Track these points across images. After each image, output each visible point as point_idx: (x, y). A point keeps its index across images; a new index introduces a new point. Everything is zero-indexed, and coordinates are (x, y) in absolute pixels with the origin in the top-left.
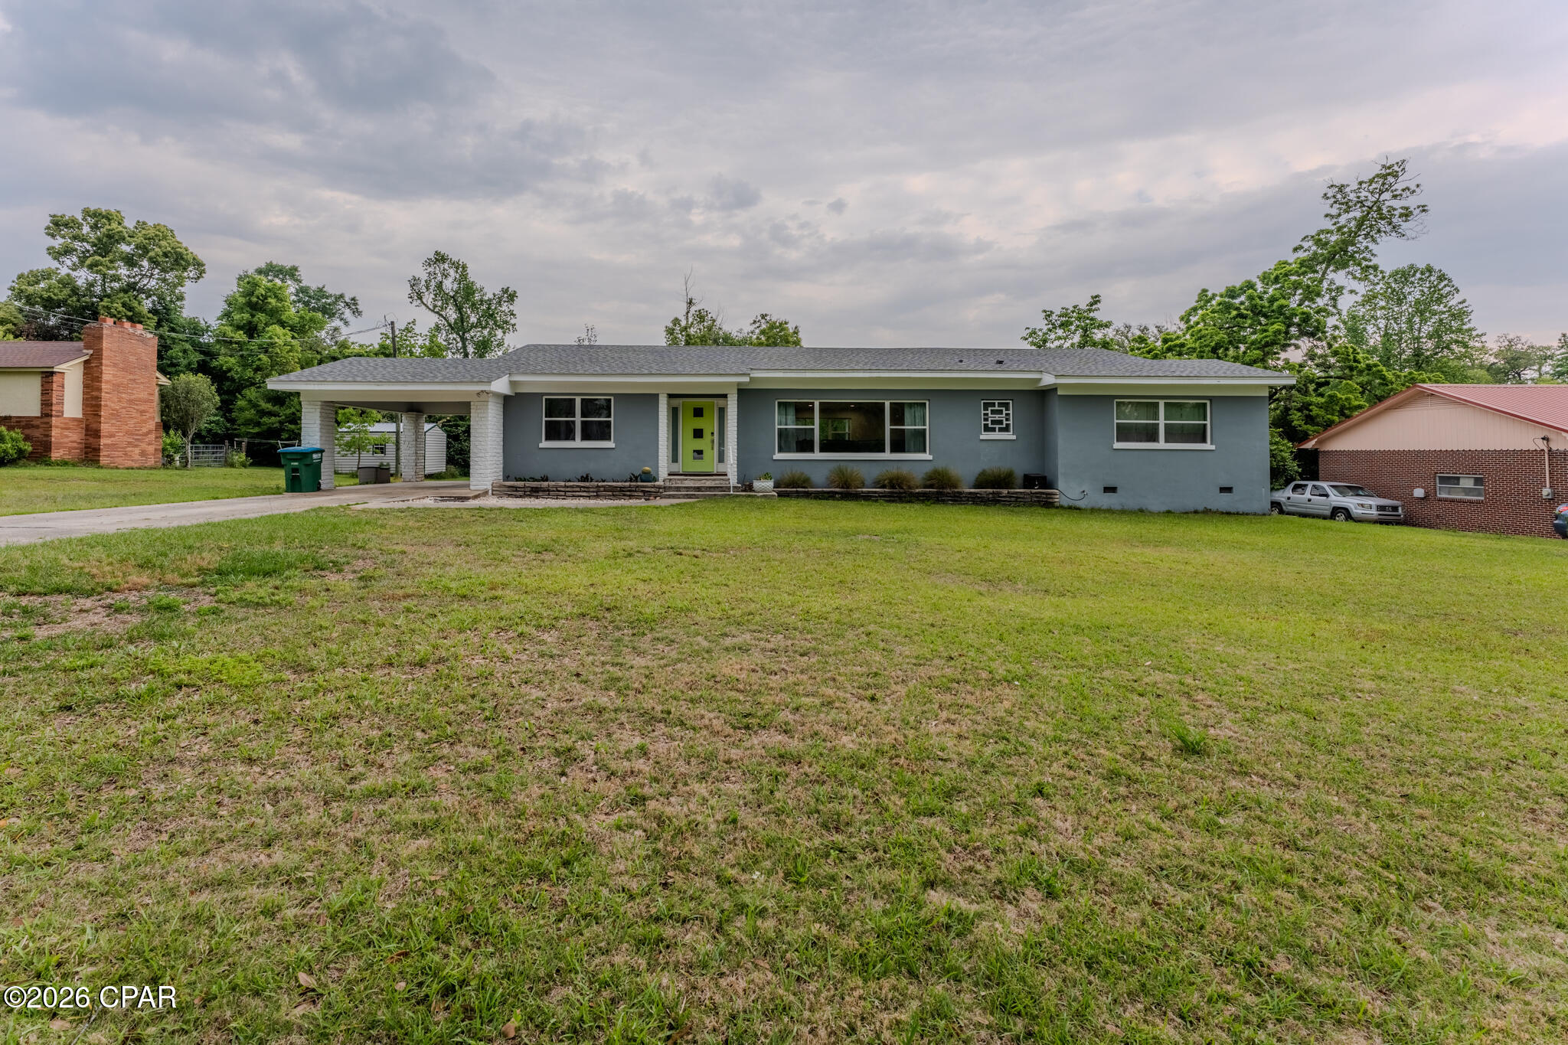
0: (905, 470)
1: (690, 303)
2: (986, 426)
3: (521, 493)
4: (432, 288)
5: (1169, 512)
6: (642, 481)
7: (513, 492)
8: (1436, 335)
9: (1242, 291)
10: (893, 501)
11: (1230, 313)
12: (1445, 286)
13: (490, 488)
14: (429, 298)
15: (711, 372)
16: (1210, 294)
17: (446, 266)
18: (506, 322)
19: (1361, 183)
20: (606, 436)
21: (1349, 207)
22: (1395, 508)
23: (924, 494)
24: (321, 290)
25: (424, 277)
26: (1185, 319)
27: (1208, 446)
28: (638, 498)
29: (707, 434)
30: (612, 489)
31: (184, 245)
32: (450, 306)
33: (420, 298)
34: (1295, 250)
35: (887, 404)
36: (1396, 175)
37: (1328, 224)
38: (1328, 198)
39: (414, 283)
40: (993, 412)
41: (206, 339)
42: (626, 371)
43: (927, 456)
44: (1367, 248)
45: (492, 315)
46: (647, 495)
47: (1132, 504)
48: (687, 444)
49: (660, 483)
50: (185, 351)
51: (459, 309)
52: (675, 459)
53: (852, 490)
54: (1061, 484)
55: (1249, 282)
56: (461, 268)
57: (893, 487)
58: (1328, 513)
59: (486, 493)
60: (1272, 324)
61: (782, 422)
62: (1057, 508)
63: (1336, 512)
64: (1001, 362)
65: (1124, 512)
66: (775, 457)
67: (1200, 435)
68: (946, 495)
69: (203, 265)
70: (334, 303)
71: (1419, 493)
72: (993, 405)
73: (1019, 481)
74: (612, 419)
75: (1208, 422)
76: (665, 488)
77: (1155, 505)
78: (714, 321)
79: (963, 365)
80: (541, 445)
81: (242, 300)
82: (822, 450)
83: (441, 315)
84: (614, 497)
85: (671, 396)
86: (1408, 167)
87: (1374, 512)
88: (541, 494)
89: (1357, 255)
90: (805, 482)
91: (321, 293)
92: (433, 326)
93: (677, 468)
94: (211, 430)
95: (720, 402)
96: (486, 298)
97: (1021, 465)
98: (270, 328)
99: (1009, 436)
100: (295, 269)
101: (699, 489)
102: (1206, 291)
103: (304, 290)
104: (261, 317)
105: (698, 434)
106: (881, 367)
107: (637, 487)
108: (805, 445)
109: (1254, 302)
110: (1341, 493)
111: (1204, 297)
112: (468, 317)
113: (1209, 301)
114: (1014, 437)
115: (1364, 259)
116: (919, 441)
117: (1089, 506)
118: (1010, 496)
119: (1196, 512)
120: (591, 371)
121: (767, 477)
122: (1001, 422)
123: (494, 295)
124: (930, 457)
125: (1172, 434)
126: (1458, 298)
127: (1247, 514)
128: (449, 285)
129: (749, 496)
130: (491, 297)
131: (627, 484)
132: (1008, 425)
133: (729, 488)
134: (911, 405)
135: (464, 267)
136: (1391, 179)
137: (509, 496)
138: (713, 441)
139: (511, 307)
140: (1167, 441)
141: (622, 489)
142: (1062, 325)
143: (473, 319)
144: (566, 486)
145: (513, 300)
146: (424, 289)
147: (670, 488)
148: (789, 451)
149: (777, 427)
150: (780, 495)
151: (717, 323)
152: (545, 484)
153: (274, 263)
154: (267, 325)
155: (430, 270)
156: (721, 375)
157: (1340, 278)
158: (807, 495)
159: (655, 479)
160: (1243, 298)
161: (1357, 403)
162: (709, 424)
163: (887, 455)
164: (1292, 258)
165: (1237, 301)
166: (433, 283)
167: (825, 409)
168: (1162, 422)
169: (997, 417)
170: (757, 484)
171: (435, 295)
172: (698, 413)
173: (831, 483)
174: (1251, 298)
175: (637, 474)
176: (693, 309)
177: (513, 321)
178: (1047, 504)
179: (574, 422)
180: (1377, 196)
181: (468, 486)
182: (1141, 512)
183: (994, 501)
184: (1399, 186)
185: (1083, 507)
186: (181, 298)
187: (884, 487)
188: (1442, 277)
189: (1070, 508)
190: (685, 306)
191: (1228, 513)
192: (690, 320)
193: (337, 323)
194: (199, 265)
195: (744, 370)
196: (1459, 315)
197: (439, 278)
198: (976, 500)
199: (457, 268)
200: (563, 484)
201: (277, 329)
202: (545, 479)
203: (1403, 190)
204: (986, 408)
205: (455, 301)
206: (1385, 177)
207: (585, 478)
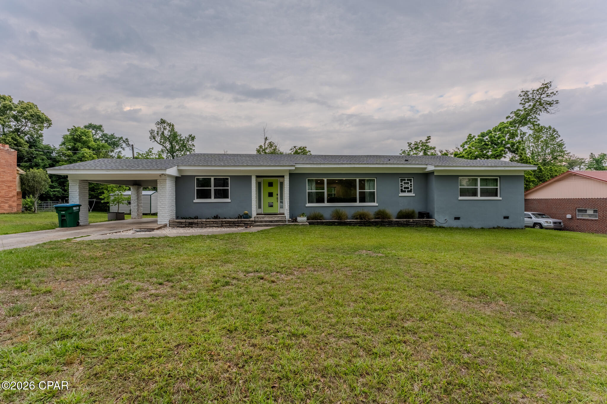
0: (365, 211)
1: (266, 139)
2: (402, 189)
3: (184, 225)
4: (159, 134)
5: (482, 228)
6: (244, 218)
7: (180, 225)
8: (552, 152)
9: (487, 134)
10: (362, 226)
11: (481, 143)
12: (555, 134)
13: (168, 223)
14: (158, 139)
15: (277, 165)
16: (472, 136)
17: (165, 125)
18: (191, 149)
19: (533, 91)
20: (226, 197)
21: (529, 100)
22: (560, 223)
23: (375, 222)
24: (112, 135)
25: (156, 130)
26: (463, 146)
27: (498, 198)
28: (242, 226)
29: (275, 195)
30: (229, 222)
31: (42, 112)
32: (167, 142)
33: (154, 138)
34: (507, 118)
35: (358, 180)
36: (548, 87)
37: (521, 107)
38: (521, 96)
39: (152, 132)
40: (405, 183)
41: (54, 155)
42: (236, 164)
43: (375, 204)
44: (535, 117)
45: (185, 146)
46: (247, 225)
47: (467, 225)
48: (266, 200)
49: (252, 219)
50: (43, 160)
51: (171, 143)
52: (260, 207)
53: (343, 221)
54: (436, 216)
55: (490, 130)
56: (171, 126)
57: (361, 219)
58: (532, 225)
59: (165, 226)
60: (499, 148)
61: (309, 189)
62: (435, 227)
63: (535, 224)
64: (407, 160)
65: (463, 229)
66: (306, 205)
67: (495, 193)
68: (386, 222)
69: (51, 121)
70: (118, 141)
71: (569, 216)
72: (405, 180)
73: (417, 215)
74: (229, 188)
75: (498, 187)
76: (255, 222)
77: (477, 225)
78: (276, 147)
79: (391, 161)
80: (194, 201)
81: (70, 137)
82: (328, 202)
83: (163, 146)
84: (230, 226)
85: (257, 177)
86: (552, 84)
87: (552, 225)
88: (194, 225)
89: (531, 120)
90: (321, 217)
91: (112, 136)
92: (160, 150)
93: (261, 211)
94: (55, 195)
95: (281, 179)
96: (182, 139)
97: (417, 208)
98: (83, 149)
99: (412, 194)
100: (101, 126)
101: (271, 221)
102: (471, 135)
103: (105, 135)
104: (79, 144)
105: (271, 195)
106: (354, 162)
107: (242, 221)
108: (320, 200)
109: (492, 139)
110: (536, 217)
111: (470, 137)
112: (175, 147)
113: (472, 139)
114: (414, 195)
115: (535, 121)
116: (372, 197)
117: (448, 227)
118: (413, 222)
119: (494, 228)
120: (218, 165)
121: (303, 215)
122: (408, 188)
123: (186, 137)
124: (377, 205)
125: (484, 193)
126: (560, 139)
127: (515, 229)
128: (166, 133)
129: (296, 225)
130: (185, 138)
131: (237, 220)
132: (411, 189)
133: (286, 221)
134: (368, 180)
135: (173, 126)
136: (546, 89)
137: (178, 227)
138: (278, 198)
139: (193, 143)
140: (481, 196)
141: (234, 223)
142: (416, 148)
143: (177, 147)
144: (206, 222)
145: (194, 140)
146: (156, 135)
147: (257, 222)
148: (312, 202)
149: (307, 191)
150: (310, 224)
151: (277, 147)
152: (196, 221)
153: (92, 124)
154: (82, 148)
155: (158, 126)
156: (281, 166)
157: (524, 129)
158: (322, 223)
159: (250, 217)
160: (487, 137)
161: (532, 179)
162: (275, 190)
163: (358, 204)
164: (505, 121)
165: (485, 138)
166: (160, 133)
167: (330, 182)
168: (479, 187)
169: (406, 186)
170: (299, 219)
171: (161, 137)
172: (271, 184)
173: (333, 217)
174: (491, 137)
175: (241, 215)
176: (267, 142)
177: (193, 148)
178: (430, 225)
179: (210, 190)
180: (540, 96)
181: (156, 222)
182: (470, 229)
183: (406, 225)
184: (549, 91)
185: (446, 226)
186: (41, 136)
187: (357, 219)
188: (554, 131)
189: (440, 227)
190: (264, 140)
191: (508, 228)
192: (266, 146)
193: (120, 149)
194: (48, 121)
195: (292, 164)
196: (560, 145)
197: (162, 130)
198: (399, 224)
199: (170, 126)
200: (205, 220)
201: (87, 150)
202: (196, 218)
203: (551, 93)
204: (402, 180)
205: (169, 140)
206: (544, 88)
207: (216, 217)
